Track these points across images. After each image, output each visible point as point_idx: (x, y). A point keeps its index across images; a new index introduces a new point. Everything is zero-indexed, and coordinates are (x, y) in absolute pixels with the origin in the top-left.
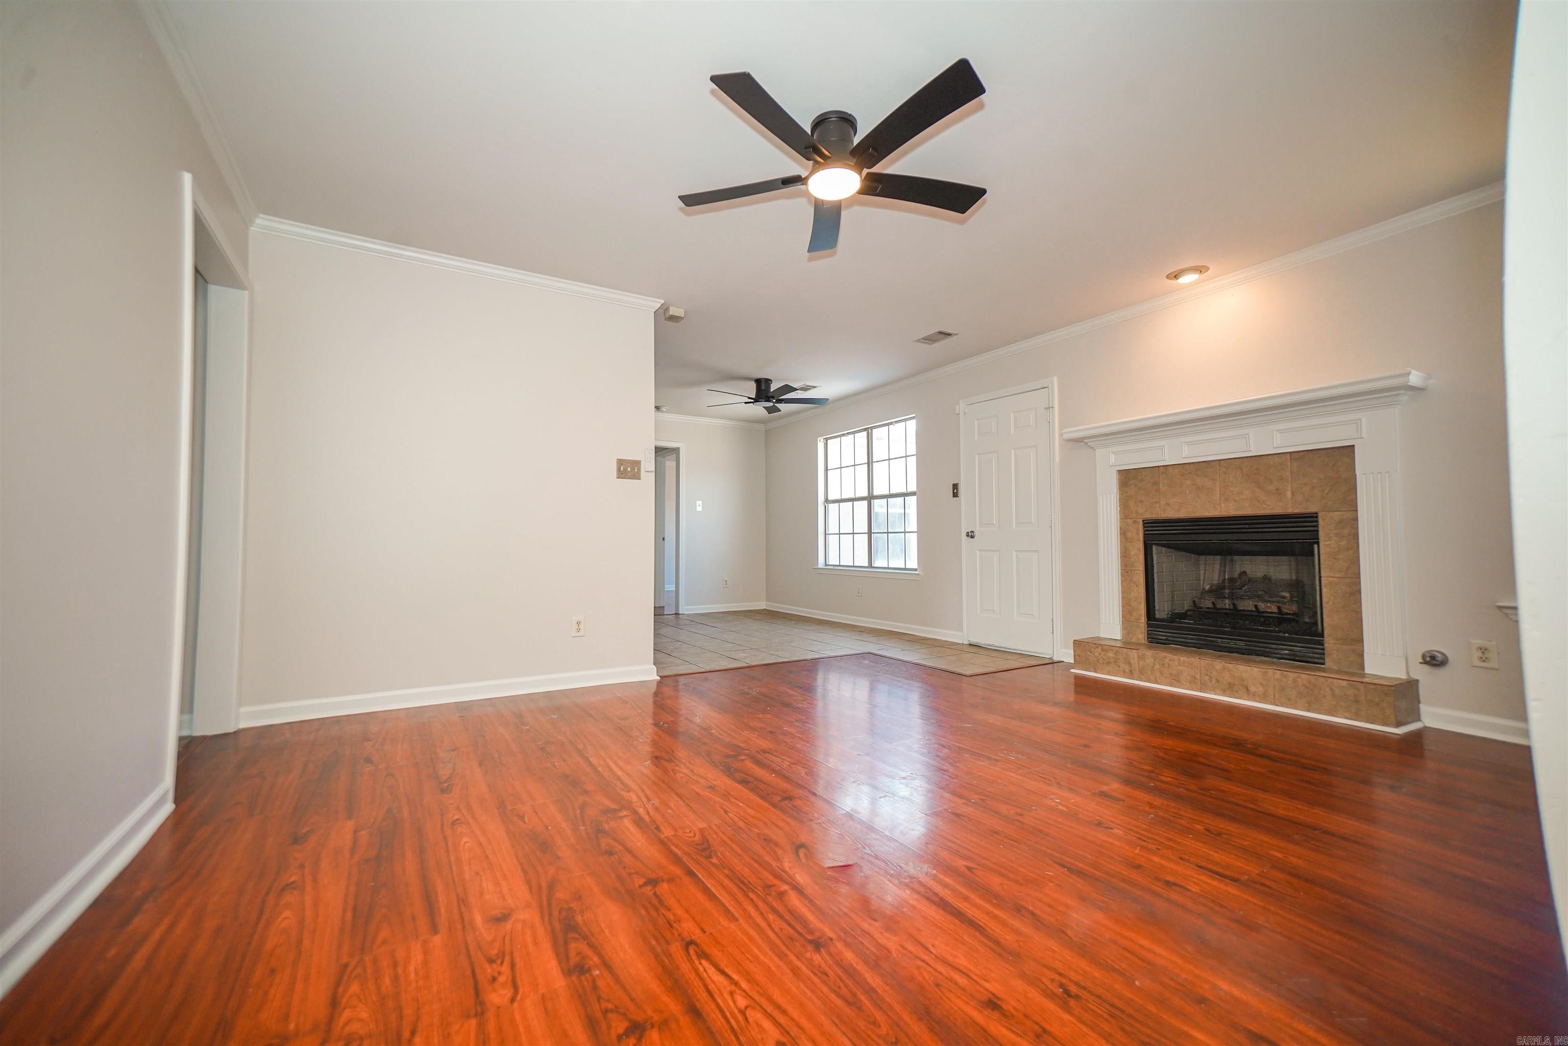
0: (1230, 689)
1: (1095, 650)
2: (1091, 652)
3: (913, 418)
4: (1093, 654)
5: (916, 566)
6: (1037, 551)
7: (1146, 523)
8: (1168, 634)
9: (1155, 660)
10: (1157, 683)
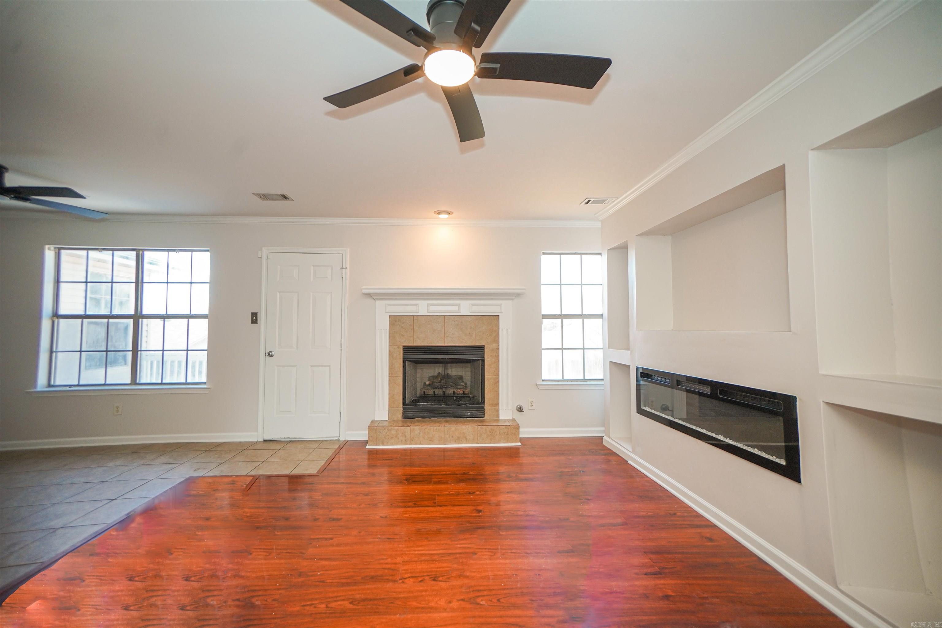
0: (458, 440)
1: (383, 431)
2: (380, 433)
3: (208, 250)
4: (382, 434)
5: (204, 380)
6: (329, 366)
7: (404, 348)
8: (414, 412)
9: (420, 432)
10: (421, 444)
